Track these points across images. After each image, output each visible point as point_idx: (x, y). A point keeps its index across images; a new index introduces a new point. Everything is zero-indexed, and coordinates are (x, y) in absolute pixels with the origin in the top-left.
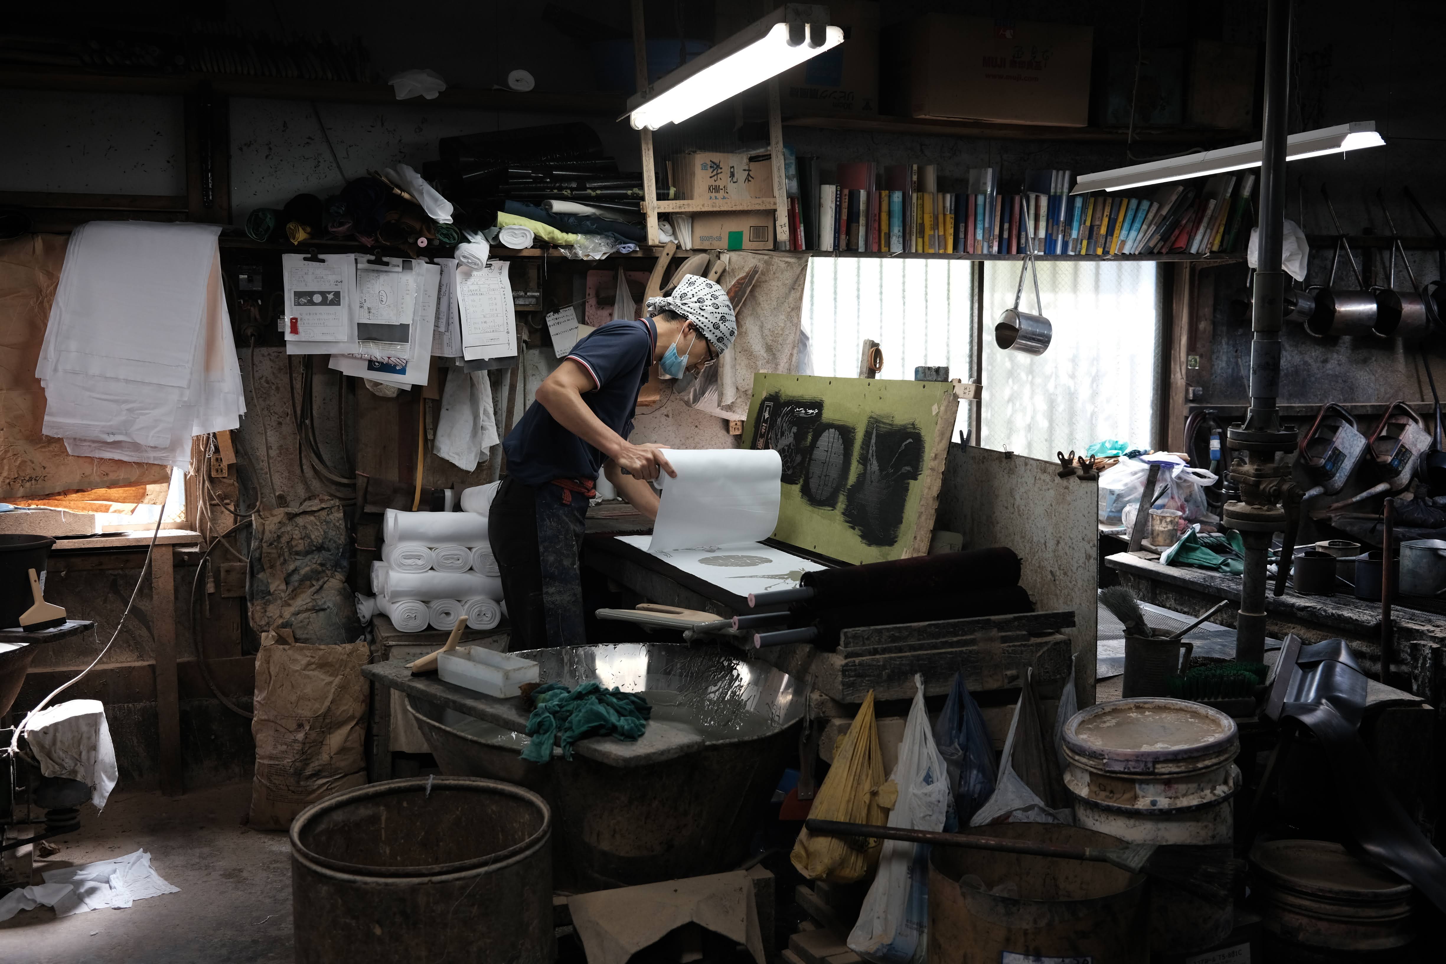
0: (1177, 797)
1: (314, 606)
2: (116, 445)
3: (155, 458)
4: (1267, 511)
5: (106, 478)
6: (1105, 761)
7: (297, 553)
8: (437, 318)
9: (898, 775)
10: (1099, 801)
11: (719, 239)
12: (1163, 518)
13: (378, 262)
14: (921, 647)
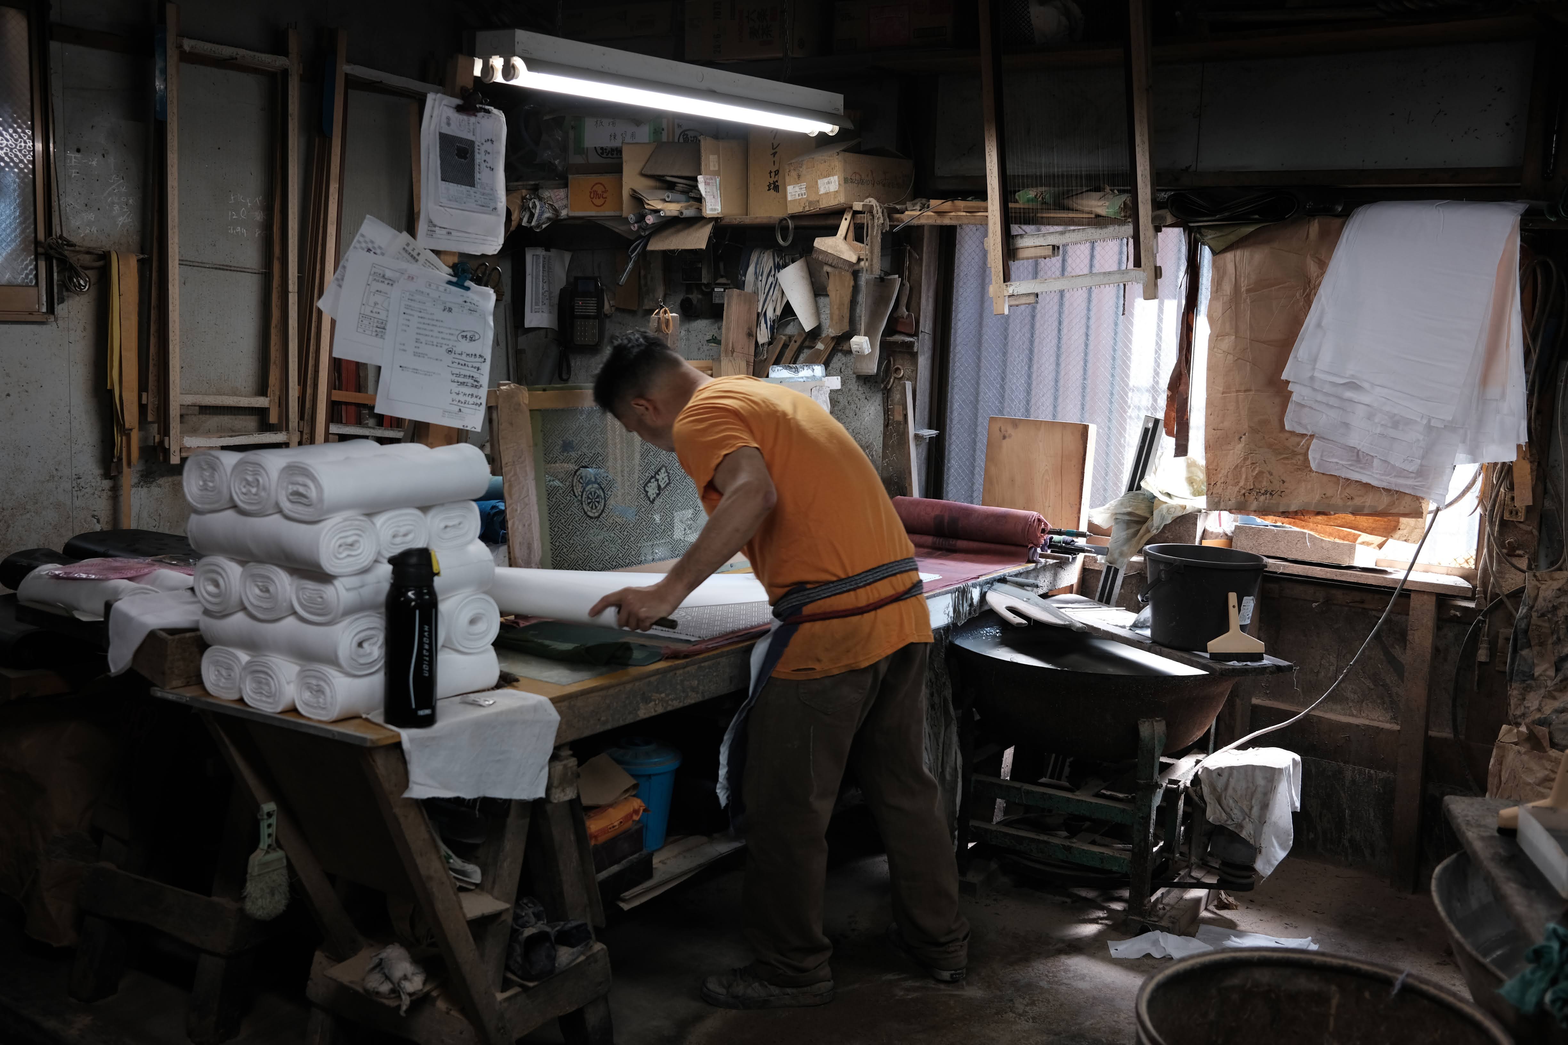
3: (1409, 486)
5: (1349, 503)
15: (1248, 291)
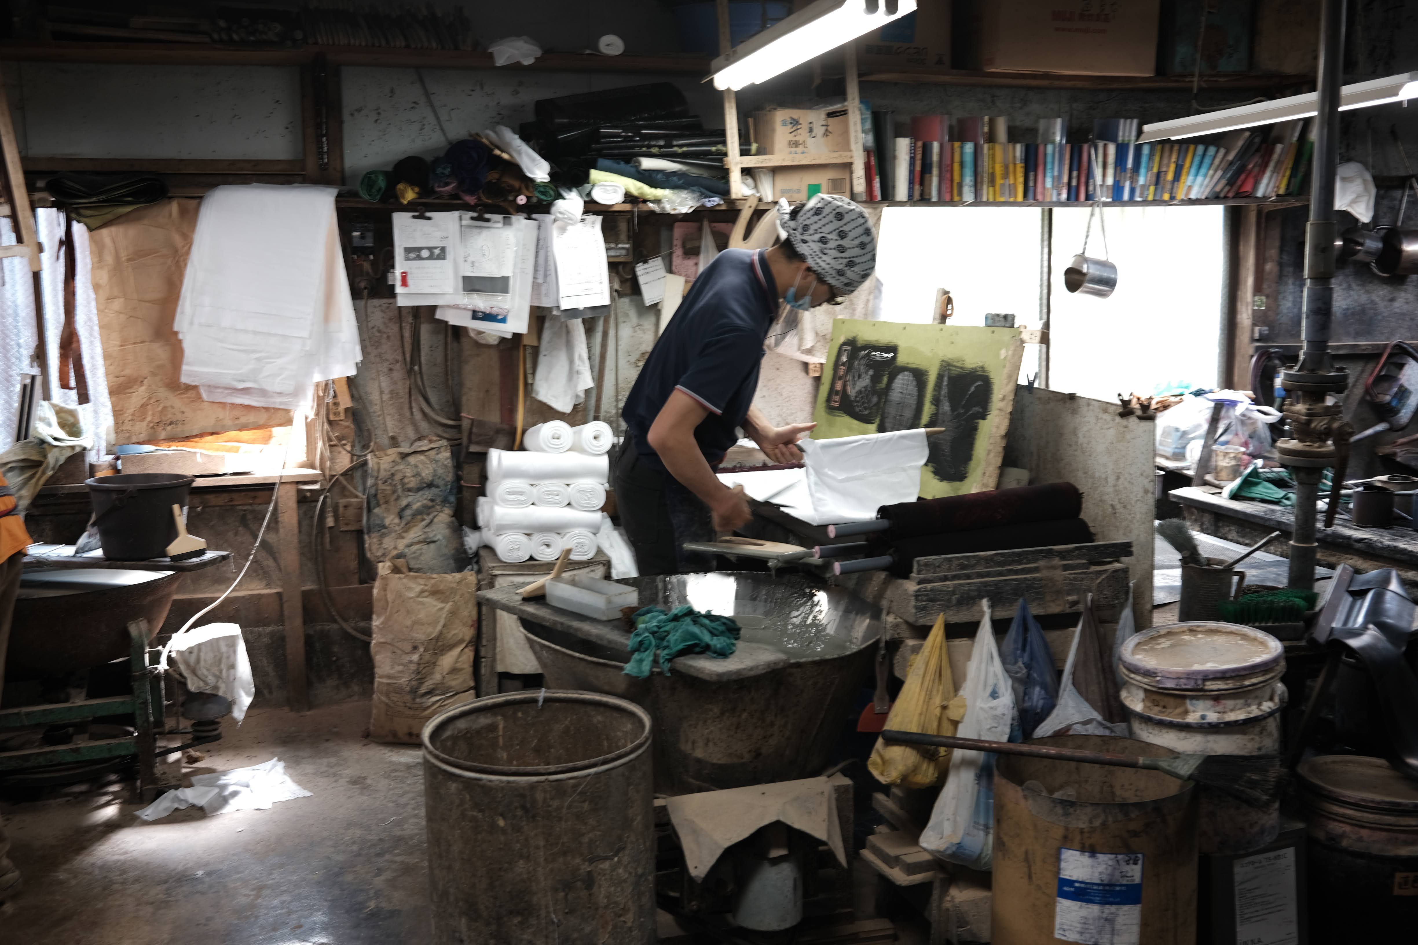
0: (1224, 712)
1: (425, 538)
2: (246, 391)
3: (281, 403)
4: (1319, 447)
5: (237, 422)
6: (1158, 678)
7: (409, 490)
8: (536, 270)
9: (967, 691)
10: (1153, 716)
11: (799, 191)
12: (1226, 454)
13: (480, 218)
14: (988, 575)
15: (129, 260)
